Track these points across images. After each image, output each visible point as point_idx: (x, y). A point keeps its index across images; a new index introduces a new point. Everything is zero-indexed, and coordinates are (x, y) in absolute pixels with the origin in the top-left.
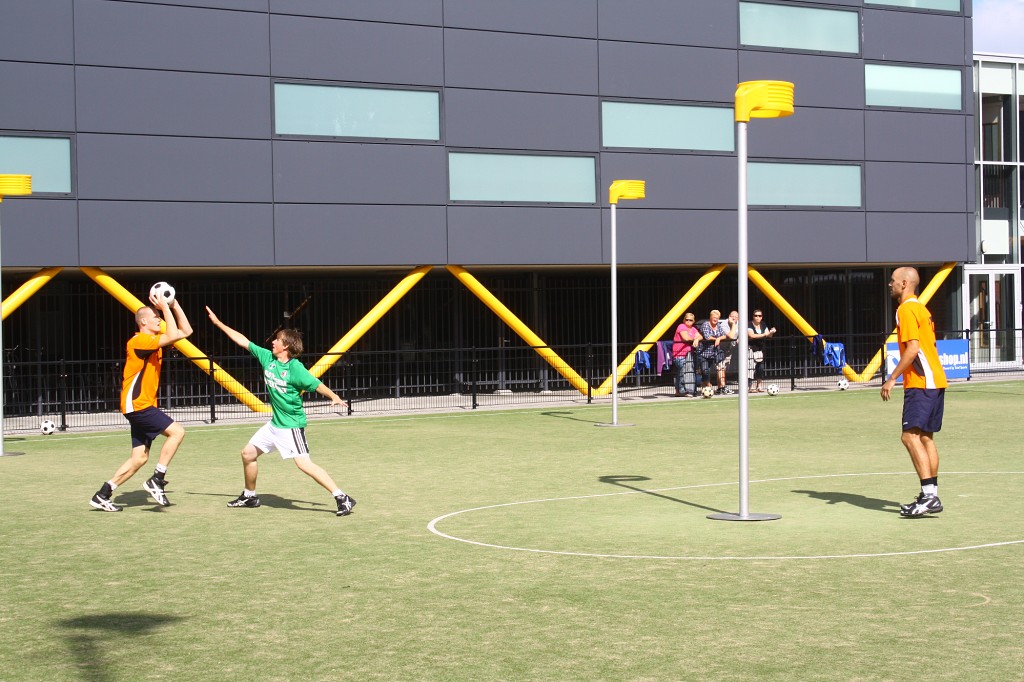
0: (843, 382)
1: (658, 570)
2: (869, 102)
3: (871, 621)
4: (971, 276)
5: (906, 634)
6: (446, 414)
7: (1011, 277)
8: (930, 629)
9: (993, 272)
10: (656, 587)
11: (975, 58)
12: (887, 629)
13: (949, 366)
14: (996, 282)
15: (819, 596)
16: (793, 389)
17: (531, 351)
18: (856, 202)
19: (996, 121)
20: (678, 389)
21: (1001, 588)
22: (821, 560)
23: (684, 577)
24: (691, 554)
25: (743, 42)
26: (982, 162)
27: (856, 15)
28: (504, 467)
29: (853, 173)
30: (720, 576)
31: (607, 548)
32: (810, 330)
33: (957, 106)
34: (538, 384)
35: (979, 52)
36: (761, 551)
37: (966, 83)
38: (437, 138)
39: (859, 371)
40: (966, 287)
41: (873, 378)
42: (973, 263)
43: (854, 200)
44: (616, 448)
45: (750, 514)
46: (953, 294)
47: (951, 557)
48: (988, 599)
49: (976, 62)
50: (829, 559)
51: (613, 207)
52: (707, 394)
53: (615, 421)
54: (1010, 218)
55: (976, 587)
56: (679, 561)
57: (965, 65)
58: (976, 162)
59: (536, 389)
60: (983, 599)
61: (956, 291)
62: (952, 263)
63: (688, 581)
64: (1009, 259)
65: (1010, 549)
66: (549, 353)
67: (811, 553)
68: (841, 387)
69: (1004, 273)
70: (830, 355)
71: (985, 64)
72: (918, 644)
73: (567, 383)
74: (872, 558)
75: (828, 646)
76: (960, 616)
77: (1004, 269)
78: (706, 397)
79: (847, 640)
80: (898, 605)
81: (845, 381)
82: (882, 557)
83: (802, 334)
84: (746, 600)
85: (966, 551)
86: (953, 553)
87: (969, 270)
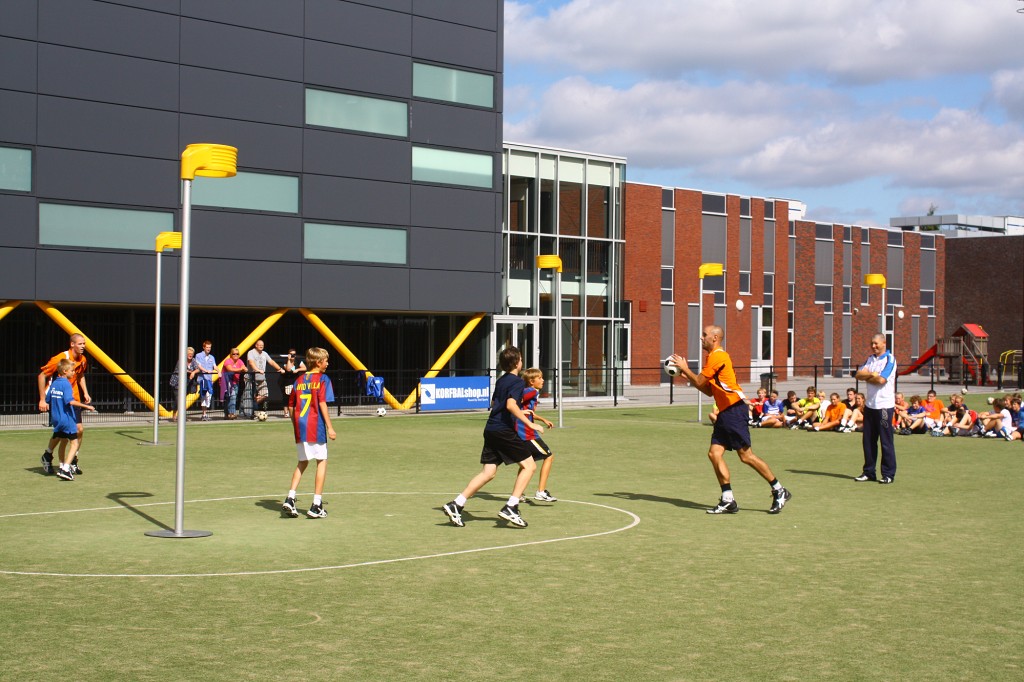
0: (382, 410)
1: (44, 588)
2: (414, 178)
3: (191, 642)
4: (498, 325)
5: (211, 656)
6: (18, 431)
7: (530, 327)
8: (239, 650)
9: (517, 322)
10: (26, 605)
11: (505, 146)
12: (195, 651)
13: (473, 398)
14: (519, 331)
15: (167, 615)
16: (339, 415)
17: (112, 377)
18: (402, 260)
19: (523, 199)
20: (227, 413)
21: (339, 608)
22: (205, 578)
23: (62, 595)
24: (91, 572)
25: (308, 122)
26: (509, 232)
27: (405, 105)
28: (14, 482)
29: (400, 237)
30: (96, 594)
31: (20, 565)
32: (360, 365)
33: (489, 185)
34: (122, 406)
35: (508, 142)
36: (159, 570)
37: (497, 166)
38: (29, 190)
39: (401, 401)
40: (493, 335)
41: (412, 407)
42: (501, 313)
43: (400, 258)
44: (134, 465)
45: (184, 531)
46: (483, 340)
47: (325, 575)
48: (319, 618)
49: (506, 150)
50: (213, 577)
51: (159, 255)
52: (262, 417)
53: (156, 440)
54: (531, 277)
55: (318, 606)
56: (73, 579)
57: (496, 152)
58: (504, 231)
59: (120, 410)
60: (314, 618)
61: (485, 337)
62: (483, 313)
63: (59, 599)
64: (530, 311)
65: (381, 568)
66: (128, 379)
67: (205, 570)
68: (380, 413)
69: (527, 323)
70: (372, 387)
71: (514, 152)
72: (210, 668)
73: (143, 405)
74: (252, 576)
75: (123, 670)
76: (277, 637)
77: (526, 319)
78: (261, 420)
79: (150, 663)
80: (233, 625)
81: (383, 409)
82: (263, 575)
83: (353, 368)
84: (95, 620)
85: (343, 569)
86: (330, 572)
87: (498, 319)
